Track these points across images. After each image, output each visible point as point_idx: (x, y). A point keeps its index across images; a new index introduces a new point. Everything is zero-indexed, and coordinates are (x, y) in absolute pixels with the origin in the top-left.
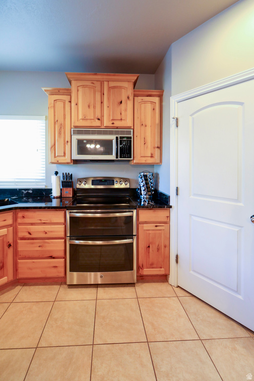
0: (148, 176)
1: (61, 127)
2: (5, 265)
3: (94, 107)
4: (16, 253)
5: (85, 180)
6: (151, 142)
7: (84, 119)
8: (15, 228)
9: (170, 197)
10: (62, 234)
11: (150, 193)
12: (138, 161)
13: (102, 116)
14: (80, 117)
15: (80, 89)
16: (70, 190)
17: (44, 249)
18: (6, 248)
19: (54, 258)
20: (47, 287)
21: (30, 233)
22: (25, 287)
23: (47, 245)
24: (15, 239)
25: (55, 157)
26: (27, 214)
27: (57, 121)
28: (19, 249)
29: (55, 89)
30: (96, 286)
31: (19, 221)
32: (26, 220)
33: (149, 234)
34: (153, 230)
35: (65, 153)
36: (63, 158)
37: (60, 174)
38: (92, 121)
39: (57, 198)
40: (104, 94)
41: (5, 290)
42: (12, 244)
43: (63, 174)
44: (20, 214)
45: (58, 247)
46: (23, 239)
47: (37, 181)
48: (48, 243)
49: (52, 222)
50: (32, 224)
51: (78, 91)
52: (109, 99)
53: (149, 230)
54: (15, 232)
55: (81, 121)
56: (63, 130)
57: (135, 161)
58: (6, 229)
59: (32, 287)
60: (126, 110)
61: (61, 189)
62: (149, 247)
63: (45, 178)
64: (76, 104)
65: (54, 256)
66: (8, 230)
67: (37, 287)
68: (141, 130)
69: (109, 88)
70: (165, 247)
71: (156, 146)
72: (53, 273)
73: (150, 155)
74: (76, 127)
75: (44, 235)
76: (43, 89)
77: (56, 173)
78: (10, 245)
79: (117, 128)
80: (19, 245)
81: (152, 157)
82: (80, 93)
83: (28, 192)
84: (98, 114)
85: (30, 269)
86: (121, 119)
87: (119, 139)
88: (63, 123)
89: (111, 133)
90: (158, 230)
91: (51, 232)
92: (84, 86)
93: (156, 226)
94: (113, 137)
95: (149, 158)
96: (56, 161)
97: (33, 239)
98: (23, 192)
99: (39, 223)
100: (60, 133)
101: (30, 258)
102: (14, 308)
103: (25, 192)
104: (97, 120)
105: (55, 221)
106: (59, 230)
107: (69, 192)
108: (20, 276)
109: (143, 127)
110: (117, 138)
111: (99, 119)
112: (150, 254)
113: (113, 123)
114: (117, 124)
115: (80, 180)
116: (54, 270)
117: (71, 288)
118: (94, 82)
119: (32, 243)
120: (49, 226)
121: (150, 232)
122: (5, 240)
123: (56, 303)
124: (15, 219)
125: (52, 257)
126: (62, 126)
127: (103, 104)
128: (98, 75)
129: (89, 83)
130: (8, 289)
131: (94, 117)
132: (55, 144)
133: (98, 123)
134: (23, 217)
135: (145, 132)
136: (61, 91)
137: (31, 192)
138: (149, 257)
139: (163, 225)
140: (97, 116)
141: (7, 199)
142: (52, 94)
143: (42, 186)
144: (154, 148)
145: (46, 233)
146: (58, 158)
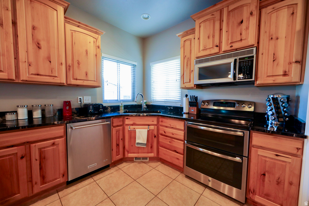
0: (279, 99)
1: (188, 61)
2: (153, 147)
3: (213, 36)
4: (158, 142)
5: (208, 102)
6: (285, 57)
7: (205, 49)
8: (158, 127)
9: (305, 124)
10: (182, 138)
11: (282, 120)
12: (262, 82)
13: (220, 42)
14: (201, 49)
15: (202, 25)
16: (195, 109)
17: (171, 144)
18: (153, 137)
19: (177, 153)
20: (173, 170)
21: (165, 132)
22: (162, 164)
23: (173, 142)
24: (158, 134)
25: (184, 83)
26: (164, 120)
27: (186, 56)
28: (160, 140)
29: (185, 32)
30: (206, 186)
31: (160, 123)
32: (163, 124)
33: (266, 161)
34: (272, 159)
35: (190, 80)
36: (189, 84)
37: (189, 97)
38: (211, 49)
39: (186, 113)
40: (223, 21)
41: (153, 161)
42: (156, 136)
43: (191, 96)
44: (161, 120)
45: (180, 146)
46: (162, 135)
47: (176, 101)
48: (174, 141)
49: (177, 128)
50: (166, 127)
51: (200, 27)
52: (228, 24)
53: (266, 157)
54: (158, 130)
55: (202, 51)
56: (189, 62)
57: (258, 82)
58: (153, 127)
59: (166, 166)
60: (247, 28)
61: (189, 108)
62: (264, 175)
63: (180, 99)
64: (198, 39)
65: (177, 151)
66: (154, 127)
67: (168, 167)
68: (269, 45)
69: (229, 12)
70: (291, 184)
71: (294, 60)
72: (176, 162)
73: (282, 73)
74: (198, 58)
75: (172, 136)
76: (177, 35)
77: (187, 96)
78: (155, 136)
79: (236, 50)
80: (160, 138)
81: (285, 74)
82: (202, 28)
83: (170, 108)
84: (217, 42)
85: (165, 154)
86: (241, 40)
87: (238, 61)
88: (189, 57)
89: (229, 56)
90: (280, 160)
91: (176, 134)
92: (204, 21)
93: (277, 155)
94: (231, 60)
95: (281, 77)
96: (184, 87)
97: (166, 136)
98: (168, 108)
99: (169, 127)
100: (187, 65)
101: (165, 147)
102: (154, 172)
103: (169, 108)
104: (215, 48)
105: (178, 127)
106: (181, 134)
107: (194, 110)
108: (160, 156)
109: (272, 42)
110: (235, 60)
111: (217, 46)
112: (265, 183)
113: (231, 46)
114: (236, 46)
115: (204, 102)
116: (177, 161)
117: (187, 178)
118: (213, 13)
119: (166, 139)
120: (175, 130)
121: (267, 159)
122: (153, 132)
123: (174, 181)
124: (158, 122)
125: (175, 151)
126: (189, 59)
127: (222, 31)
128: (218, 4)
129: (209, 17)
130: (155, 161)
131: (213, 46)
132: (184, 74)
133: (216, 50)
134: (162, 121)
135: (275, 46)
136: (188, 32)
137: (172, 108)
138: (264, 186)
139: (290, 157)
140: (215, 44)
141: (159, 111)
142: (183, 36)
143: (178, 105)
144: (290, 63)
145: (173, 134)
146: (186, 84)
